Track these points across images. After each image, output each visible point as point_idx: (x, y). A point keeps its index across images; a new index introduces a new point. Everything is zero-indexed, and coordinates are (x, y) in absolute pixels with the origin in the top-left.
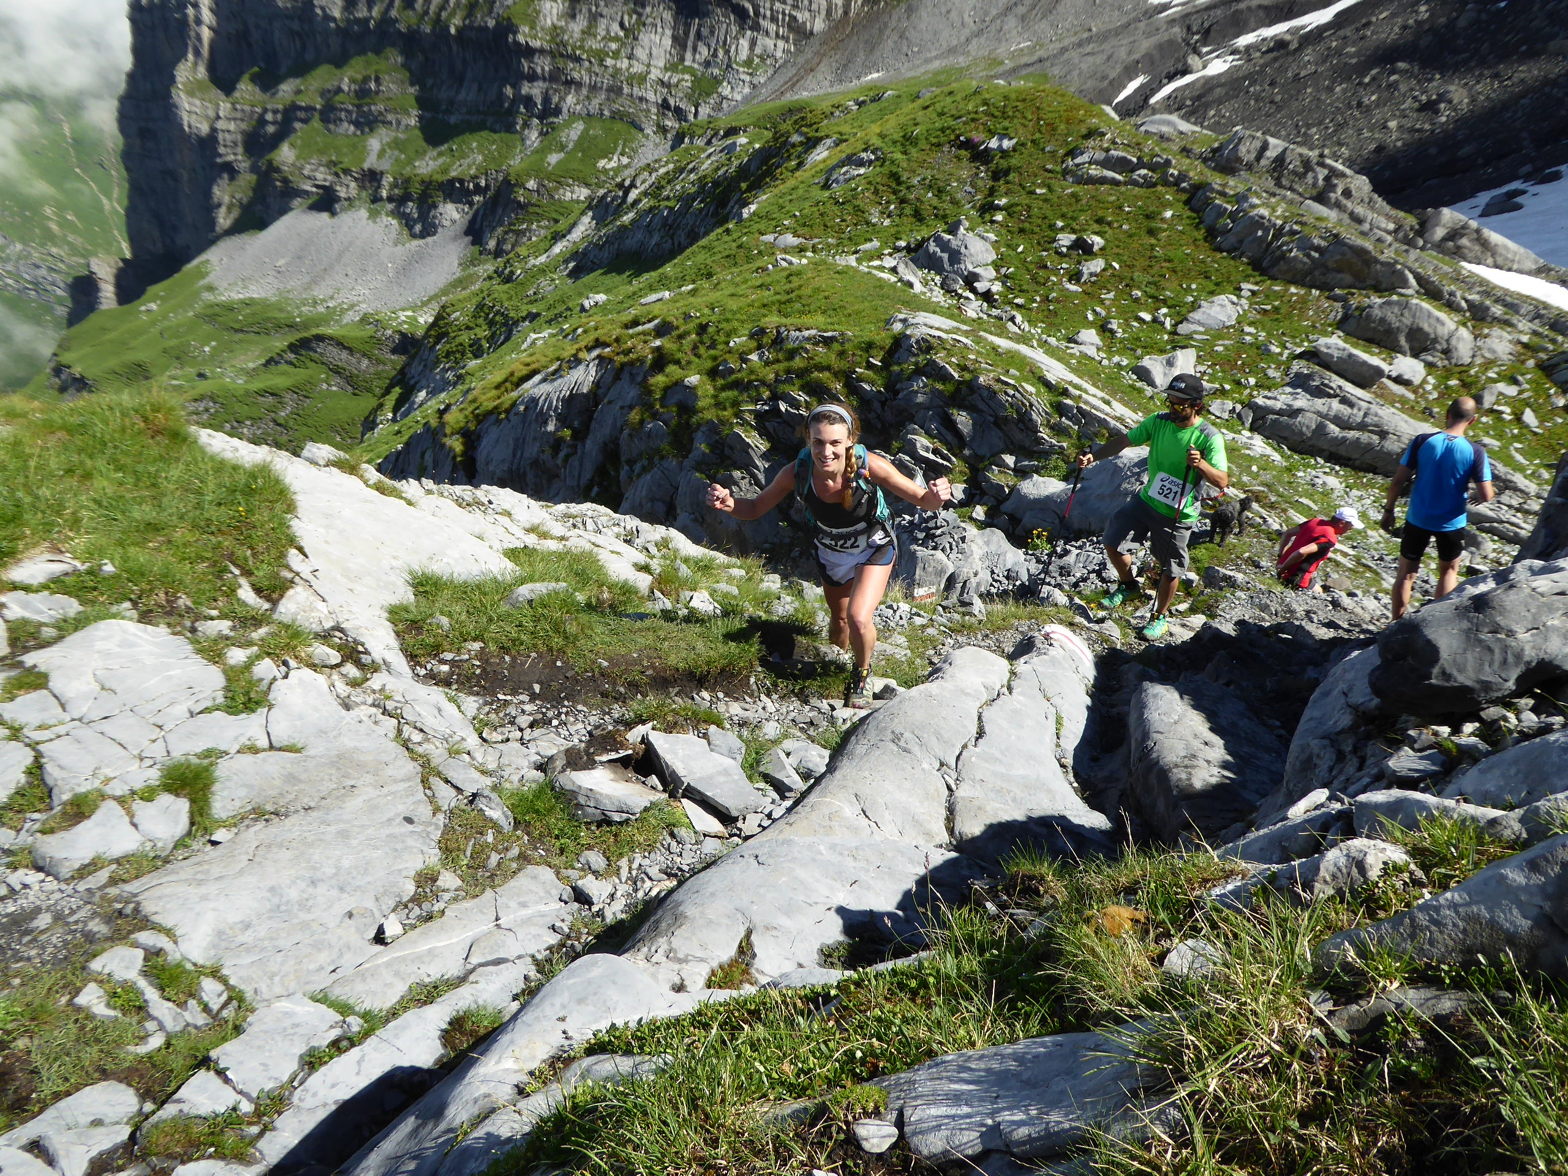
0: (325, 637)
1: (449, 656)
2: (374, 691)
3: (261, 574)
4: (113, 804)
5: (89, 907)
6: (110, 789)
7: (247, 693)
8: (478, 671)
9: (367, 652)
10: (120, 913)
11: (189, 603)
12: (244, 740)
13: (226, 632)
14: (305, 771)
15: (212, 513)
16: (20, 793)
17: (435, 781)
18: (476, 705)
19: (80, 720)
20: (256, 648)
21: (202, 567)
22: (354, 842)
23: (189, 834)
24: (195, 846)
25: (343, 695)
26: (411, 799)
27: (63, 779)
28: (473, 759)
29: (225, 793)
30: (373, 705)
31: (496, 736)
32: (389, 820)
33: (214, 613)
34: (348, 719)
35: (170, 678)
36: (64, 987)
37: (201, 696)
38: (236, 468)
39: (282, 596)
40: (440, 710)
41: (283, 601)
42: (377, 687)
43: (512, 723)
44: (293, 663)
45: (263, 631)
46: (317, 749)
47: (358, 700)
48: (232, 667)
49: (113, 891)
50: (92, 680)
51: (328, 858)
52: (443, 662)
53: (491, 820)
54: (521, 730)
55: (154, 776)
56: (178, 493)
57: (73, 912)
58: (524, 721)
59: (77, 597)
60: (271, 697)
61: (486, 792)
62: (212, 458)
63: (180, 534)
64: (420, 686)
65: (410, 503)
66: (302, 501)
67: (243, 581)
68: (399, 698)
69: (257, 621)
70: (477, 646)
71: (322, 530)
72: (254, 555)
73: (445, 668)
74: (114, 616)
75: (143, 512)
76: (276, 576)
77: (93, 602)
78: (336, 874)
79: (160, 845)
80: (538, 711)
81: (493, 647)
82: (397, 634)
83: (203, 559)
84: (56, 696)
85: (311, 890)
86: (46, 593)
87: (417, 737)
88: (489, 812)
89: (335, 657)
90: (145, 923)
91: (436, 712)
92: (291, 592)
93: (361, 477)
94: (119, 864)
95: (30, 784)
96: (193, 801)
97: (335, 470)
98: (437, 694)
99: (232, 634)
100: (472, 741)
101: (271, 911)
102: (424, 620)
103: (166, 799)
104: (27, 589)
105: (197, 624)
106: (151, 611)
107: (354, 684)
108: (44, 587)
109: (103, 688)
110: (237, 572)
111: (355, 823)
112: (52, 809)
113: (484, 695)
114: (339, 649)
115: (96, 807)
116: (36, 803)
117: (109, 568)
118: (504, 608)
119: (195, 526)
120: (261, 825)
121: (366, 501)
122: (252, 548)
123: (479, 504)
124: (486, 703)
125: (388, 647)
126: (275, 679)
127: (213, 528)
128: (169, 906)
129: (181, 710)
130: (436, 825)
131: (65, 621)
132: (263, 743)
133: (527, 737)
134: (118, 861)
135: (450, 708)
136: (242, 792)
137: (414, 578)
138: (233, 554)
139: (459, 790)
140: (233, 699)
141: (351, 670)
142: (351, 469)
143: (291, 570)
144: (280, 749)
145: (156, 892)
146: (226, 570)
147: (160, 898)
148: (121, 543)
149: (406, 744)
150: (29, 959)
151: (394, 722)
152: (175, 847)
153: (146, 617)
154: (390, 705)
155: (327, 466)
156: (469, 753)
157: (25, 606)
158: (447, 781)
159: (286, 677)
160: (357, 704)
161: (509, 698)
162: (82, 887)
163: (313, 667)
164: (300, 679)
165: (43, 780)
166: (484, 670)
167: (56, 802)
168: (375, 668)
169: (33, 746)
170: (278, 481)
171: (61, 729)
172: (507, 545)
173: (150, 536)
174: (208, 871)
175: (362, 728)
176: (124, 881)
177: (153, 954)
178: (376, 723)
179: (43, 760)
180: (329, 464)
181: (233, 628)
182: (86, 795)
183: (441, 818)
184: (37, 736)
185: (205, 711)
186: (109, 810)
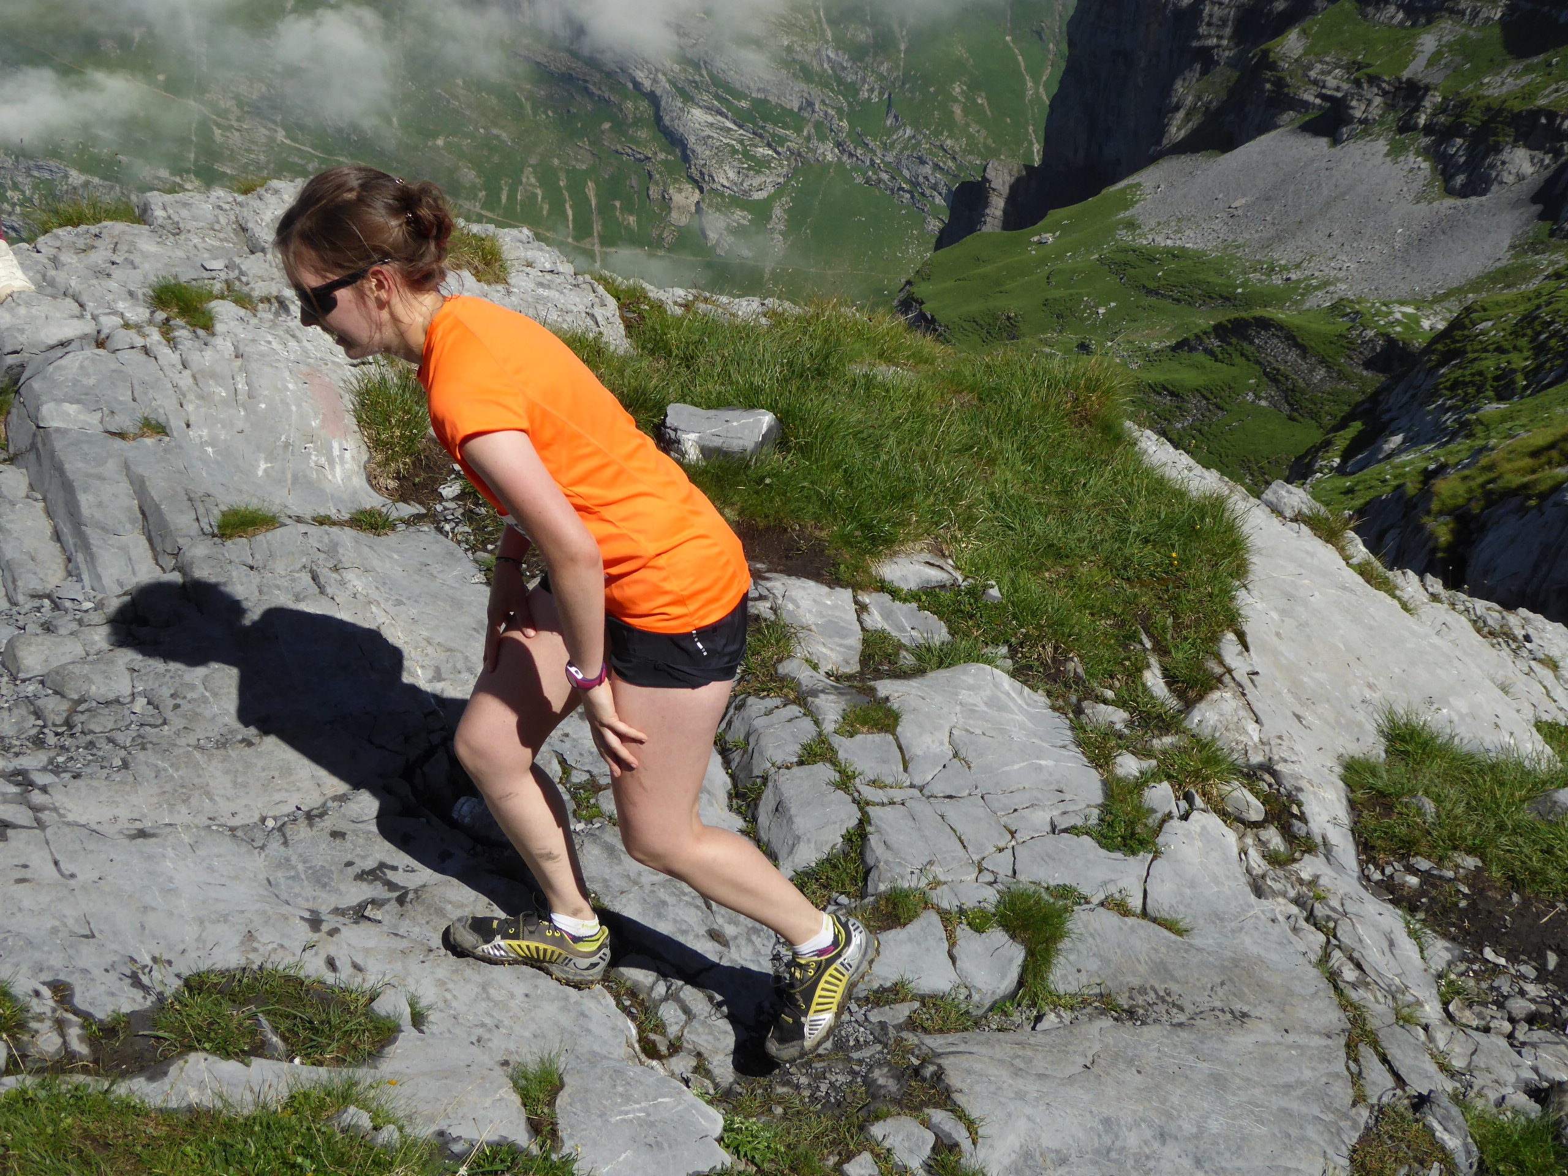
0: (1250, 775)
1: (1424, 864)
2: (1301, 882)
3: (1180, 656)
4: (935, 918)
5: (879, 1047)
6: (934, 896)
7: (1131, 824)
8: (1463, 904)
9: (1302, 818)
10: (917, 1071)
11: (1080, 670)
12: (1113, 889)
13: (1119, 726)
14: (1183, 966)
15: (1134, 550)
16: (830, 862)
17: (1366, 1052)
18: (1447, 956)
19: (921, 789)
20: (1154, 762)
21: (1105, 624)
22: (1232, 1100)
23: (1012, 996)
24: (1017, 1018)
25: (1258, 871)
26: (1323, 1068)
27: (886, 862)
28: (1431, 1039)
29: (1073, 957)
30: (1296, 901)
31: (1468, 1017)
32: (1288, 1087)
33: (1110, 694)
34: (1257, 910)
35: (1040, 767)
36: (833, 1142)
37: (1071, 808)
38: (1180, 494)
39: (1200, 698)
40: (1392, 944)
41: (1202, 705)
42: (1305, 876)
43: (1501, 1006)
44: (1199, 801)
45: (1168, 740)
46: (1205, 938)
47: (1276, 886)
48: (1119, 780)
49: (911, 1038)
50: (946, 740)
51: (1191, 1108)
52: (1412, 870)
53: (1443, 1149)
54: (1512, 1020)
55: (990, 897)
56: (1096, 511)
57: (858, 1046)
58: (1520, 1006)
59: (948, 622)
60: (1161, 840)
61: (1445, 1101)
62: (1149, 472)
63: (1084, 570)
64: (1367, 896)
65: (1405, 607)
66: (1258, 564)
67: (1153, 661)
68: (1335, 903)
69: (1165, 724)
70: (1471, 862)
71: (1275, 615)
72: (1177, 626)
73: (1413, 880)
74: (989, 661)
75: (1046, 526)
76: (1199, 666)
77: (967, 635)
78: (1196, 1137)
79: (976, 997)
80: (1546, 1001)
81: (1496, 873)
82: (1352, 804)
83: (1110, 614)
84: (900, 748)
85: (1156, 1145)
86: (914, 605)
87: (1349, 974)
88: (1440, 1133)
89: (1256, 810)
90: (944, 1098)
91: (1386, 946)
92: (1216, 695)
93: (1341, 550)
94: (924, 1005)
95: (846, 855)
96: (1030, 953)
97: (1305, 529)
98: (1391, 919)
99: (1126, 731)
100: (1432, 1010)
101: (1097, 1152)
102: (1399, 796)
103: (997, 936)
104: (894, 593)
105: (1085, 704)
106: (1031, 668)
107: (1273, 859)
108: (913, 596)
109: (956, 755)
110: (1149, 645)
111: (1238, 1070)
112: (863, 897)
113: (1464, 944)
114: (1265, 799)
115: (916, 915)
116: (847, 882)
117: (995, 592)
118: (1527, 815)
119: (1107, 563)
120: (1107, 1022)
121: (1344, 588)
122: (1176, 617)
123: (1508, 635)
124: (1464, 958)
125: (1335, 821)
126: (1169, 816)
127: (1131, 573)
128: (977, 1088)
129: (1041, 818)
130: (1355, 1123)
131: (929, 649)
132: (1136, 903)
133: (1520, 1035)
134: (923, 999)
135: (1408, 947)
136: (1093, 965)
137: (1392, 728)
138: (1149, 616)
139: (1400, 1081)
140: (1110, 825)
141: (1274, 838)
142: (1329, 534)
143: (1221, 663)
144: (1154, 920)
145: (964, 1062)
146: (1134, 637)
147: (969, 1072)
148: (1013, 564)
149: (1333, 978)
150: (797, 1087)
151: (1321, 938)
152: (991, 1009)
153: (1021, 673)
154: (1320, 910)
155: (1294, 520)
156: (1426, 1028)
157: (887, 615)
158: (1384, 1060)
159: (1185, 817)
160: (1275, 894)
161: (1502, 961)
162: (875, 1016)
163: (1224, 815)
164: (1203, 828)
165: (862, 854)
166: (1473, 905)
167: (870, 889)
168: (1308, 846)
169: (862, 804)
170: (1231, 528)
171: (898, 795)
172: (1546, 717)
173: (1049, 563)
174: (1031, 1060)
175: (1275, 931)
176: (925, 1030)
177: (945, 1147)
178: (1295, 930)
179: (869, 829)
180: (1299, 518)
181: (1130, 724)
182: (906, 894)
183: (1363, 1115)
184: (869, 793)
185: (1072, 830)
186: (928, 924)
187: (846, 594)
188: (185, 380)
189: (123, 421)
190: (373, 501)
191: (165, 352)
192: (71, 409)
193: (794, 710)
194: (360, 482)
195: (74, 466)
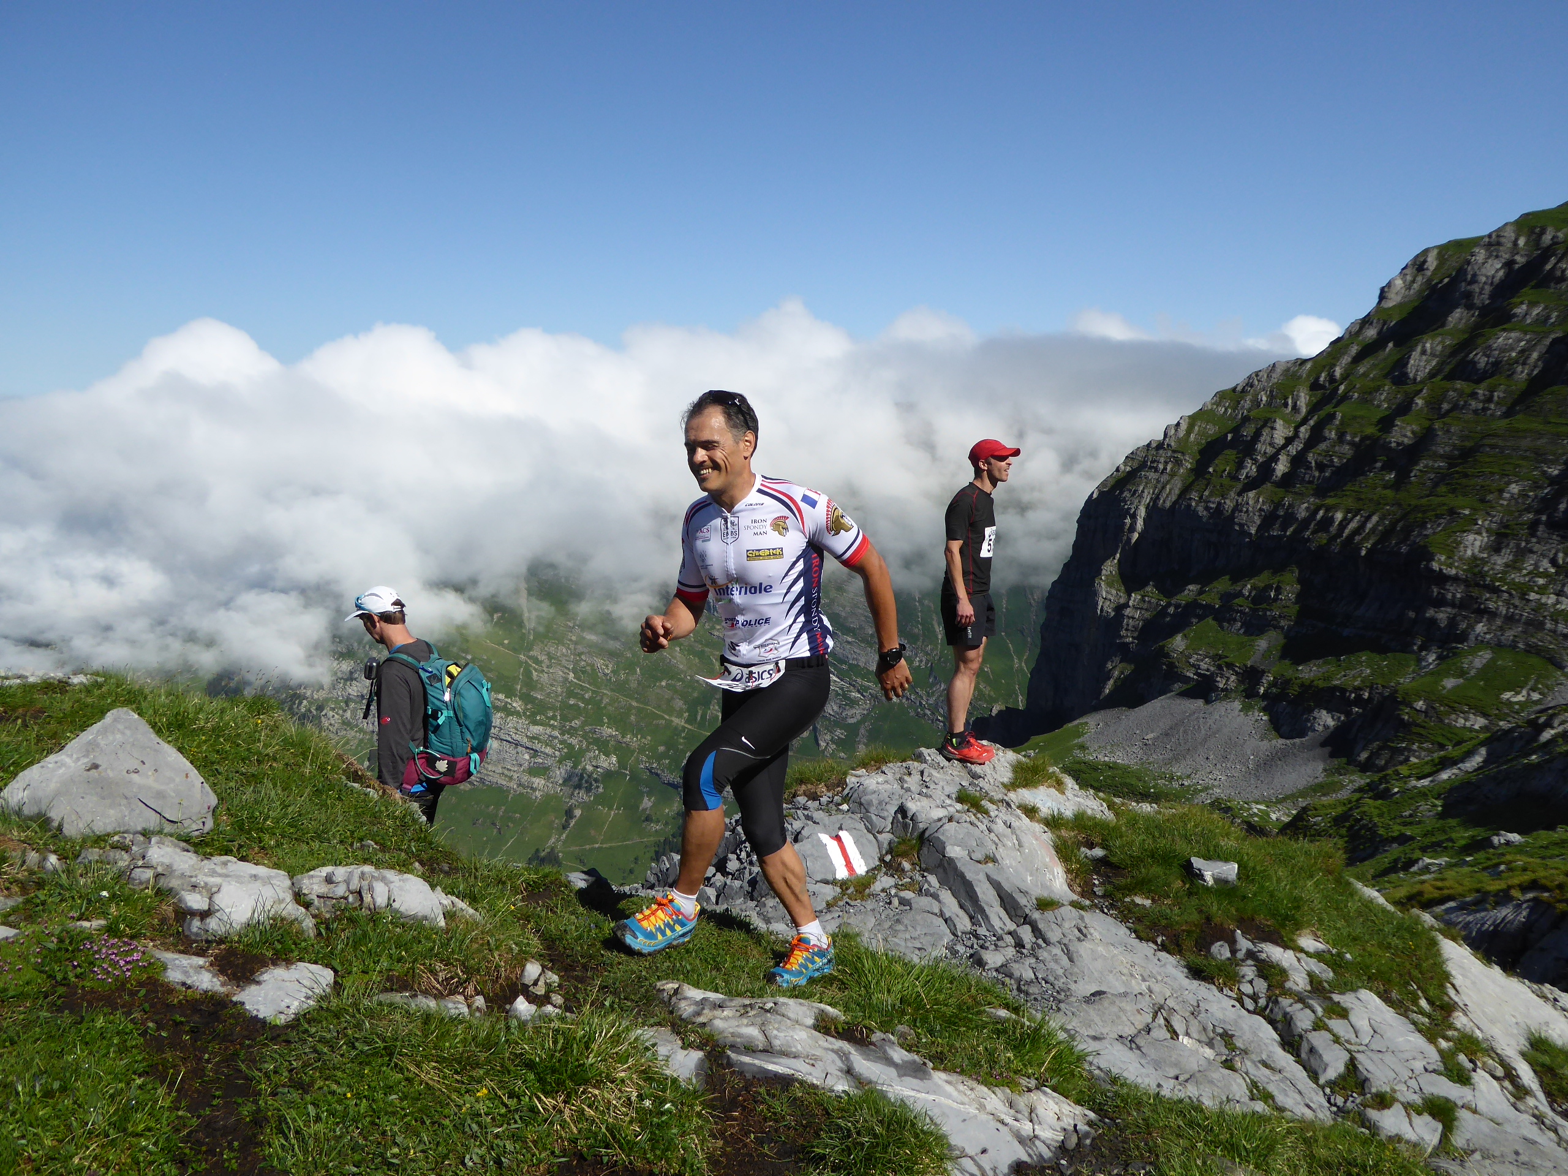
0: (1489, 1053)
2: (1531, 1108)
3: (1431, 994)
4: (1399, 1106)
6: (1398, 1095)
7: (1458, 1072)
9: (1518, 1076)
11: (1397, 997)
12: (1465, 1101)
13: (1428, 1025)
14: (1507, 1141)
16: (1342, 1077)
19: (1368, 1046)
20: (1452, 1043)
23: (1439, 1146)
25: (1512, 1100)
27: (1372, 1079)
29: (1460, 1130)
30: (1535, 1117)
33: (1414, 1009)
34: (1521, 1118)
35: (1409, 1041)
37: (1429, 1061)
39: (1450, 1013)
41: (1455, 1017)
42: (1531, 1105)
44: (1477, 1064)
45: (1450, 1033)
46: (1509, 1128)
47: (1522, 1108)
48: (1443, 1051)
50: (1368, 1023)
55: (1417, 1100)
59: (1332, 969)
60: (1472, 1080)
67: (1420, 995)
68: (1549, 1119)
71: (1462, 978)
72: (1424, 979)
74: (1367, 989)
76: (1442, 999)
77: (1343, 976)
79: (1427, 1145)
82: (1536, 1073)
83: (1392, 970)
84: (1353, 1026)
86: (1317, 960)
89: (1499, 1071)
92: (1455, 1013)
95: (1349, 1073)
96: (1444, 1127)
99: (1432, 1027)
103: (1427, 1118)
104: (1307, 954)
105: (1409, 1013)
107: (1516, 1096)
108: (1315, 956)
109: (1375, 1032)
110: (1415, 987)
112: (1366, 1093)
114: (1500, 1066)
115: (1392, 1104)
116: (1356, 1087)
117: (1348, 956)
119: (1380, 945)
122: (1422, 974)
123: (1546, 998)
125: (1531, 1080)
126: (1470, 1069)
127: (1393, 951)
129: (1418, 1065)
132: (1474, 1107)
138: (1410, 973)
140: (1449, 1071)
141: (1509, 1086)
142: (1453, 938)
143: (1451, 998)
144: (1485, 1117)
146: (1408, 982)
151: (1553, 1134)
154: (1546, 1122)
157: (1307, 964)
159: (1476, 1071)
160: (1524, 1112)
163: (1489, 1072)
164: (1484, 1077)
165: (1357, 1074)
167: (1367, 1090)
168: (1526, 1091)
169: (1347, 1051)
171: (1361, 1048)
175: (1532, 1129)
179: (1356, 1063)
180: (1434, 929)
181: (1431, 1024)
182: (1384, 1094)
184: (1349, 1046)
185: (1434, 1071)
186: (1397, 1108)
187: (1290, 953)
188: (996, 839)
189: (978, 856)
190: (1075, 897)
191: (979, 824)
192: (957, 849)
193: (1300, 1006)
194: (1066, 887)
195: (969, 876)
